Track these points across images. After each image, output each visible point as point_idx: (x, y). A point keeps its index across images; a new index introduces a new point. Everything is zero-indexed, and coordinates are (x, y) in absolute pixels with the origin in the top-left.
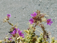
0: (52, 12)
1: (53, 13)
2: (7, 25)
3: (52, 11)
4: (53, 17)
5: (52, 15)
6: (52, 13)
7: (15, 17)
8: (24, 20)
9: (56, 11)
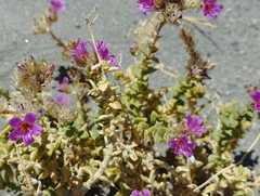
0: (230, 12)
1: (234, 17)
2: (44, 52)
3: (229, 10)
4: (233, 34)
5: (228, 25)
6: (227, 18)
7: (77, 24)
8: (116, 40)
9: (247, 10)
